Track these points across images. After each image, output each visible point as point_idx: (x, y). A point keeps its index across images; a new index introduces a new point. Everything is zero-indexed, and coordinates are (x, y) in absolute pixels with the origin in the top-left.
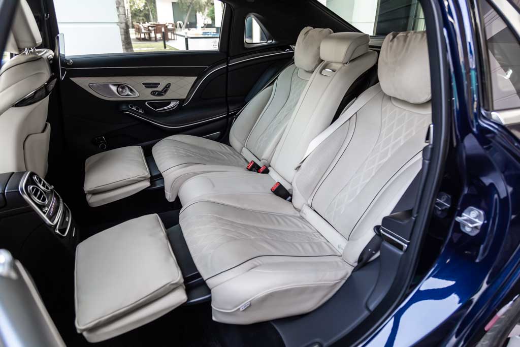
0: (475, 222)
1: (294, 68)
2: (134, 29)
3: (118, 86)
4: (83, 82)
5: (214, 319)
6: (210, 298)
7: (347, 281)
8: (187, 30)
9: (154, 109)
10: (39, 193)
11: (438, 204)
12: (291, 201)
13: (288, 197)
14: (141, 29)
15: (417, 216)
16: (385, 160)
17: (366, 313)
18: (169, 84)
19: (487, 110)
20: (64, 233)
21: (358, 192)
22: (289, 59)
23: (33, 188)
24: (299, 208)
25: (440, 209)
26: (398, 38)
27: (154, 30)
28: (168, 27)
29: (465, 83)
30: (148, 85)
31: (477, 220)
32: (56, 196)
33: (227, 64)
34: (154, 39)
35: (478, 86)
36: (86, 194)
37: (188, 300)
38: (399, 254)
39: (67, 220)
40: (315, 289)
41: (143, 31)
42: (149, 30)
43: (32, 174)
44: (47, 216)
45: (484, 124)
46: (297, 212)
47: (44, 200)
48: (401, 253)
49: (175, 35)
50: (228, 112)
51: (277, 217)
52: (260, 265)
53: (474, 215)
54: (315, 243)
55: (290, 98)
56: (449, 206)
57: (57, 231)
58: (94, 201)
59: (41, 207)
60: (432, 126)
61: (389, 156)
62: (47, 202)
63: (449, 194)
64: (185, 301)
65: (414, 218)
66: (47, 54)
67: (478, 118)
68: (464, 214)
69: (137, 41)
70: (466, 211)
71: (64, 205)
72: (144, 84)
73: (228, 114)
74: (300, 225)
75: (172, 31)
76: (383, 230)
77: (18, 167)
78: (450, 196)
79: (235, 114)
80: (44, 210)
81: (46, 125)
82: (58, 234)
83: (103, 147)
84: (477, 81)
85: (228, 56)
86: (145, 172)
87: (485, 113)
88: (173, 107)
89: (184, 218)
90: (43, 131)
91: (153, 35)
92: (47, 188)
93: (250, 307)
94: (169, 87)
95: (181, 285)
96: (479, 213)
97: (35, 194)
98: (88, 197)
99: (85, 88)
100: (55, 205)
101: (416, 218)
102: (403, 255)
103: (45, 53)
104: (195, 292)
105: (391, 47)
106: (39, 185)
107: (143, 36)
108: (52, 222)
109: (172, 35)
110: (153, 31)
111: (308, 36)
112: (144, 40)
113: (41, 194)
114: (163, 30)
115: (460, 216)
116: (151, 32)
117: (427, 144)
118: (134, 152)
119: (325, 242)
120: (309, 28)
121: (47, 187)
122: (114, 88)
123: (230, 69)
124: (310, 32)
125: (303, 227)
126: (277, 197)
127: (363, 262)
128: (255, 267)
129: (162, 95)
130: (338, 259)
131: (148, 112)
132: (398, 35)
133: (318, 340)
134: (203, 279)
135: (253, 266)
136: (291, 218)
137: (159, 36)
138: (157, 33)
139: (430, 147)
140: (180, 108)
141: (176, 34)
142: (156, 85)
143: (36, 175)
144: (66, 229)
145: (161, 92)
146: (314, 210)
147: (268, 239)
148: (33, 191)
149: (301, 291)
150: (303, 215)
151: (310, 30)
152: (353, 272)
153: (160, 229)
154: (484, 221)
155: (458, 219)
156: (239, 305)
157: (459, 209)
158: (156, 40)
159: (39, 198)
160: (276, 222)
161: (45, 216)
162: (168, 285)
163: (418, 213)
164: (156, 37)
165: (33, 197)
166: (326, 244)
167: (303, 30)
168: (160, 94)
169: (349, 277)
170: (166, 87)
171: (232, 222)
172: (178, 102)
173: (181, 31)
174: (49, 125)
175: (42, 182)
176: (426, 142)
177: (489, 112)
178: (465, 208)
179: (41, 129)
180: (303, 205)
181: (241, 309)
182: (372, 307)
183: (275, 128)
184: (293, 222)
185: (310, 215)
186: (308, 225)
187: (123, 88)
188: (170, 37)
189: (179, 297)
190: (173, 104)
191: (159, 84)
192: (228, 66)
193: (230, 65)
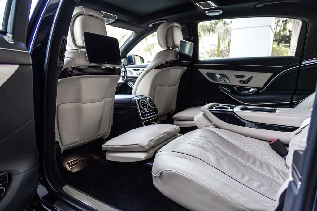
9: (239, 91)
10: (144, 104)
18: (252, 77)
30: (237, 76)
44: (141, 114)
47: (145, 108)
57: (143, 123)
59: (141, 109)
72: (235, 75)
79: (297, 102)
85: (301, 59)
88: (252, 92)
92: (152, 106)
99: (203, 74)
108: (143, 118)
122: (218, 76)
123: (301, 69)
140: (256, 93)
142: (243, 77)
148: (142, 102)
159: (143, 106)
165: (140, 104)
168: (245, 82)
170: (249, 78)
172: (256, 89)
187: (223, 76)
190: (252, 90)
191: (245, 76)
192: (300, 66)
193: (301, 66)
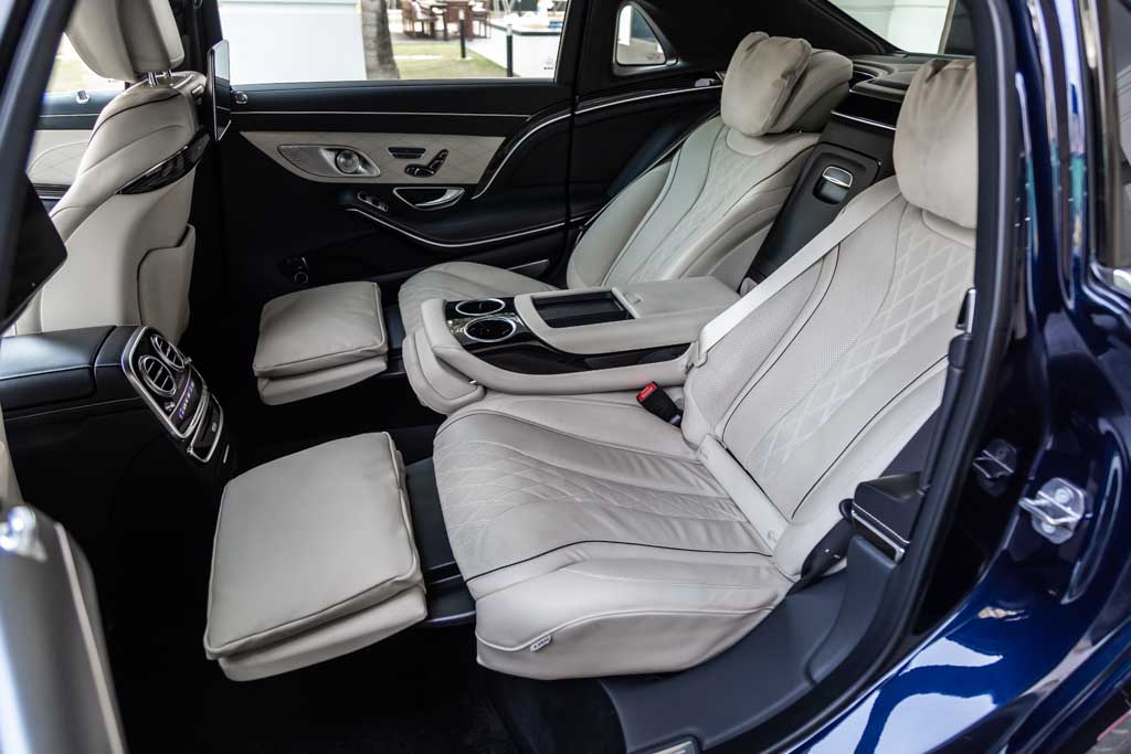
0: (1064, 514)
1: (719, 126)
2: (400, 11)
3: (338, 151)
4: (266, 141)
5: (479, 660)
6: (474, 617)
7: (774, 611)
8: (515, 15)
9: (407, 204)
10: (160, 372)
11: (987, 464)
12: (678, 425)
13: (674, 416)
14: (415, 13)
15: (928, 489)
16: (894, 350)
17: (804, 687)
18: (445, 151)
19: (1103, 264)
20: (204, 457)
21: (824, 419)
22: (710, 104)
23: (149, 362)
24: (697, 443)
25: (988, 476)
26: (944, 76)
27: (443, 14)
28: (474, 9)
29: (1057, 189)
30: (399, 153)
31: (1068, 510)
32: (194, 377)
33: (572, 112)
34: (441, 34)
35: (1087, 200)
36: (256, 378)
37: (429, 616)
38: (886, 568)
39: (213, 429)
40: (698, 623)
41: (420, 16)
42: (433, 14)
43: (150, 333)
44: (172, 420)
45: (1094, 295)
46: (689, 449)
47: (169, 386)
48: (891, 566)
49: (488, 28)
50: (568, 216)
51: (641, 457)
52: (584, 560)
53: (1063, 496)
54: (718, 522)
55: (706, 193)
56: (1011, 471)
57: (192, 452)
58: (272, 392)
59: (161, 401)
60: (973, 292)
61: (902, 342)
62: (174, 389)
63: (1014, 445)
64: (423, 618)
65: (922, 494)
66: (193, 85)
67: (1082, 281)
68: (1041, 493)
69: (405, 39)
70: (1047, 485)
71: (211, 399)
72: (391, 150)
73: (567, 221)
74: (693, 481)
75: (483, 17)
76: (857, 512)
77: (126, 316)
78: (1015, 450)
79: (581, 223)
80: (167, 408)
81: (187, 229)
82: (192, 457)
83: (301, 278)
84: (1086, 187)
85: (575, 93)
86: (378, 341)
87: (1100, 271)
88: (452, 201)
89: (442, 445)
90: (179, 244)
91: (440, 26)
92: (178, 362)
93: (550, 645)
94: (444, 156)
95: (416, 585)
96: (1075, 493)
97: (152, 375)
98: (262, 384)
99: (270, 155)
100: (192, 394)
101: (926, 492)
102: (895, 569)
103: (190, 81)
104: (444, 604)
105: (926, 94)
106: (162, 354)
107: (418, 27)
108: (183, 432)
109: (483, 26)
110: (441, 18)
111: (754, 53)
112: (421, 36)
113: (165, 373)
114: (462, 15)
115: (1033, 496)
116: (436, 20)
117: (961, 332)
118: (362, 296)
119: (741, 524)
120: (759, 34)
121: (177, 359)
122: (329, 157)
123: (578, 122)
124: (759, 45)
125: (699, 485)
126: (650, 414)
127: (814, 574)
128: (572, 563)
129: (429, 175)
130: (763, 562)
131: (396, 211)
132: (946, 67)
133: (692, 730)
134: (462, 577)
135: (570, 561)
136: (675, 464)
137: (453, 28)
138: (449, 21)
139: (966, 339)
140: (464, 205)
141: (491, 25)
142: (417, 152)
143: (158, 333)
144: (210, 447)
145: (427, 167)
146: (728, 450)
147: (613, 505)
148: (147, 368)
149: (667, 624)
150: (703, 459)
151: (760, 40)
152: (788, 594)
153: (390, 465)
154: (1086, 512)
155: (1027, 503)
156: (532, 638)
157: (1032, 478)
158: (446, 38)
159: (159, 383)
160: (637, 467)
161: (168, 420)
162: (389, 583)
163: (930, 482)
164: (445, 30)
165: (148, 379)
166: (744, 528)
167: (746, 39)
168: (424, 171)
169: (781, 603)
170: (437, 158)
171: (540, 462)
172: (462, 191)
173: (502, 16)
174: (193, 230)
175: (169, 350)
176: (957, 328)
177: (1108, 270)
178: (1047, 480)
179: (175, 241)
180: (704, 437)
181: (532, 648)
182: (820, 673)
183: (666, 260)
184: (677, 474)
185: (715, 459)
186: (709, 480)
187: (348, 157)
188: (476, 31)
189: (410, 609)
190: (450, 195)
191: (423, 150)
192: (573, 115)
193: (577, 113)
